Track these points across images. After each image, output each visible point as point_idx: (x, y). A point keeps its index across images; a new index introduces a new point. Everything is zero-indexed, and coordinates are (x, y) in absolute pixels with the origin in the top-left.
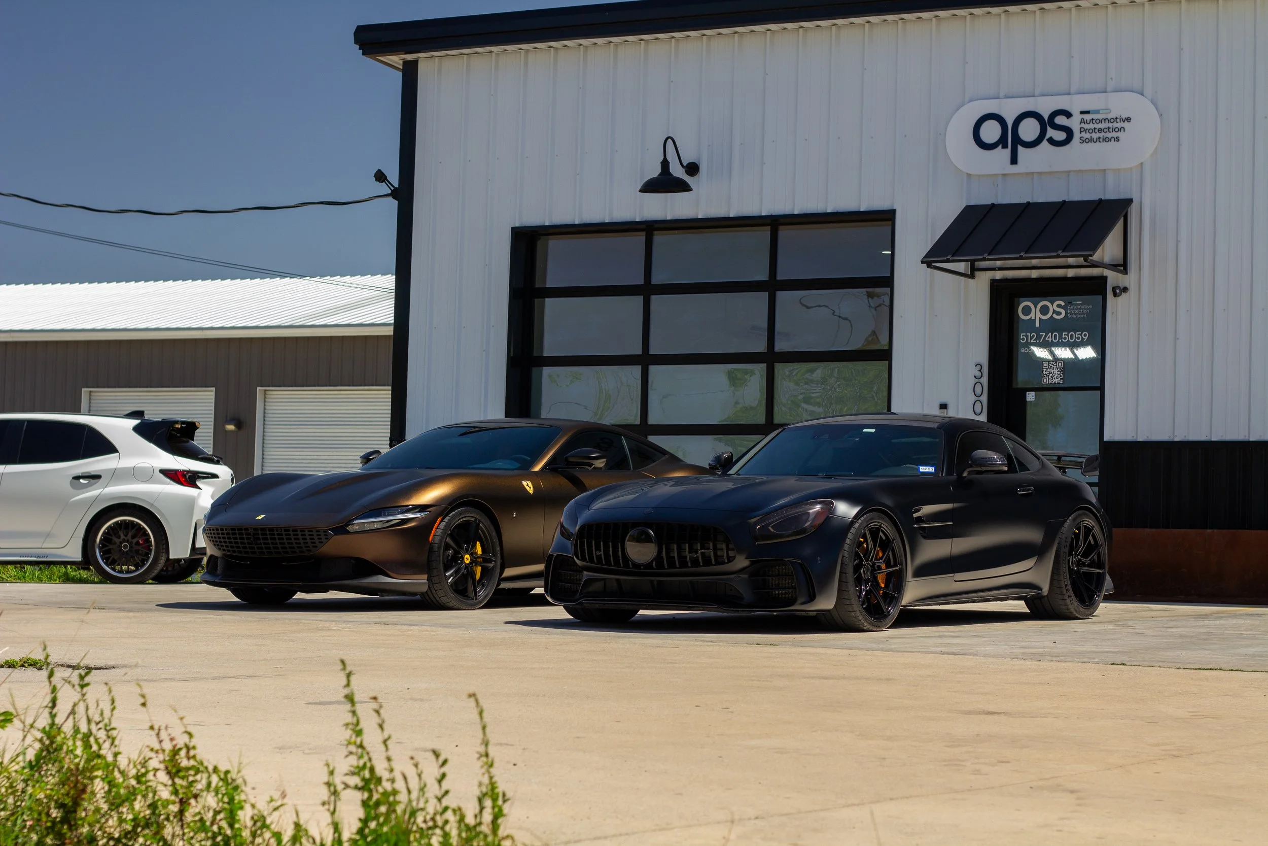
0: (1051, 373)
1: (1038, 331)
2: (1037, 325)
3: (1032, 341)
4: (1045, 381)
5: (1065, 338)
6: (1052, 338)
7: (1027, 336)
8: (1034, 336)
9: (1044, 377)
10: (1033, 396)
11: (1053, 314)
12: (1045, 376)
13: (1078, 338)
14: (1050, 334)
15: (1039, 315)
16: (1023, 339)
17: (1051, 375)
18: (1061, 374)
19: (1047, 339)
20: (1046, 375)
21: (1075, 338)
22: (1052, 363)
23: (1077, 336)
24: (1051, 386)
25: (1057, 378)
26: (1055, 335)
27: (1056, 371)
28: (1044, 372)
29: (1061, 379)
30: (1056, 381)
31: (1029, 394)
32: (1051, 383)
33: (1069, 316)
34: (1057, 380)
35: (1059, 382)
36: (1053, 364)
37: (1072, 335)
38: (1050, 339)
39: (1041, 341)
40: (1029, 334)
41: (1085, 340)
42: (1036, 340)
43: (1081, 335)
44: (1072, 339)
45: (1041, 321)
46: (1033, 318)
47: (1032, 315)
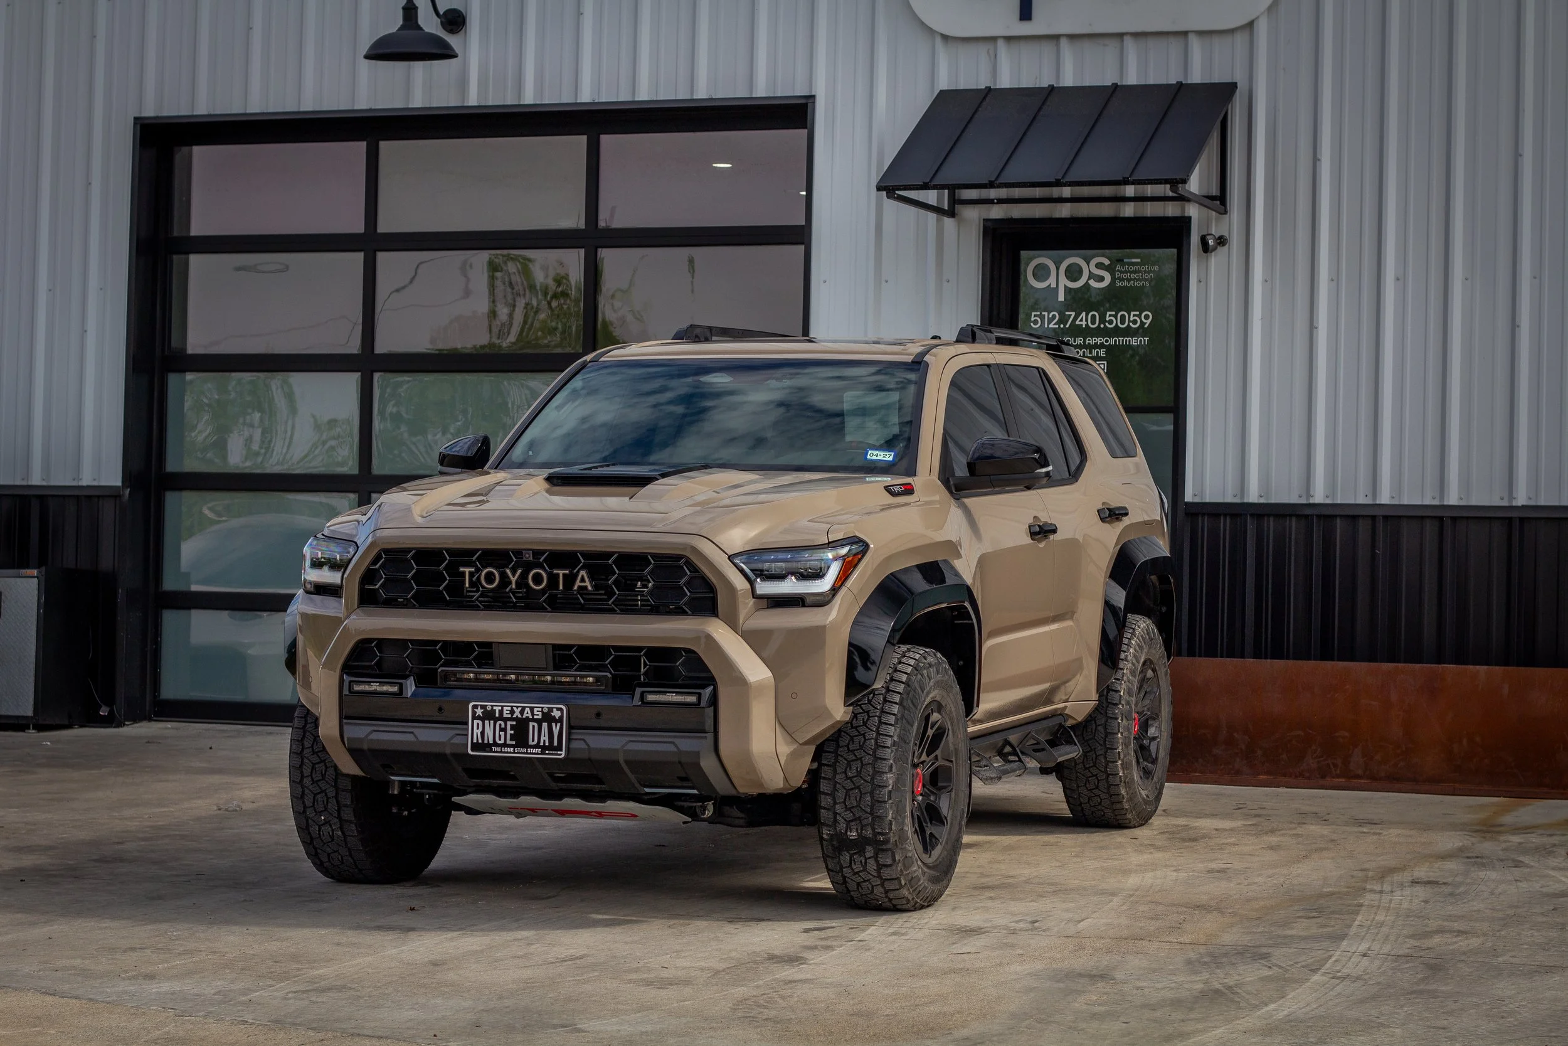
1: (1061, 308)
2: (1061, 298)
3: (1051, 326)
5: (1111, 322)
6: (1087, 320)
7: (1042, 317)
8: (1054, 316)
11: (1089, 279)
13: (1135, 322)
14: (1084, 314)
15: (1064, 282)
16: (1036, 323)
19: (1078, 322)
21: (1129, 321)
23: (1132, 319)
26: (1094, 317)
33: (1118, 284)
37: (1123, 317)
38: (1084, 323)
39: (1067, 326)
40: (1046, 314)
41: (1146, 326)
42: (1058, 323)
43: (1139, 316)
44: (1123, 322)
45: (1068, 290)
46: (1054, 285)
47: (1052, 281)
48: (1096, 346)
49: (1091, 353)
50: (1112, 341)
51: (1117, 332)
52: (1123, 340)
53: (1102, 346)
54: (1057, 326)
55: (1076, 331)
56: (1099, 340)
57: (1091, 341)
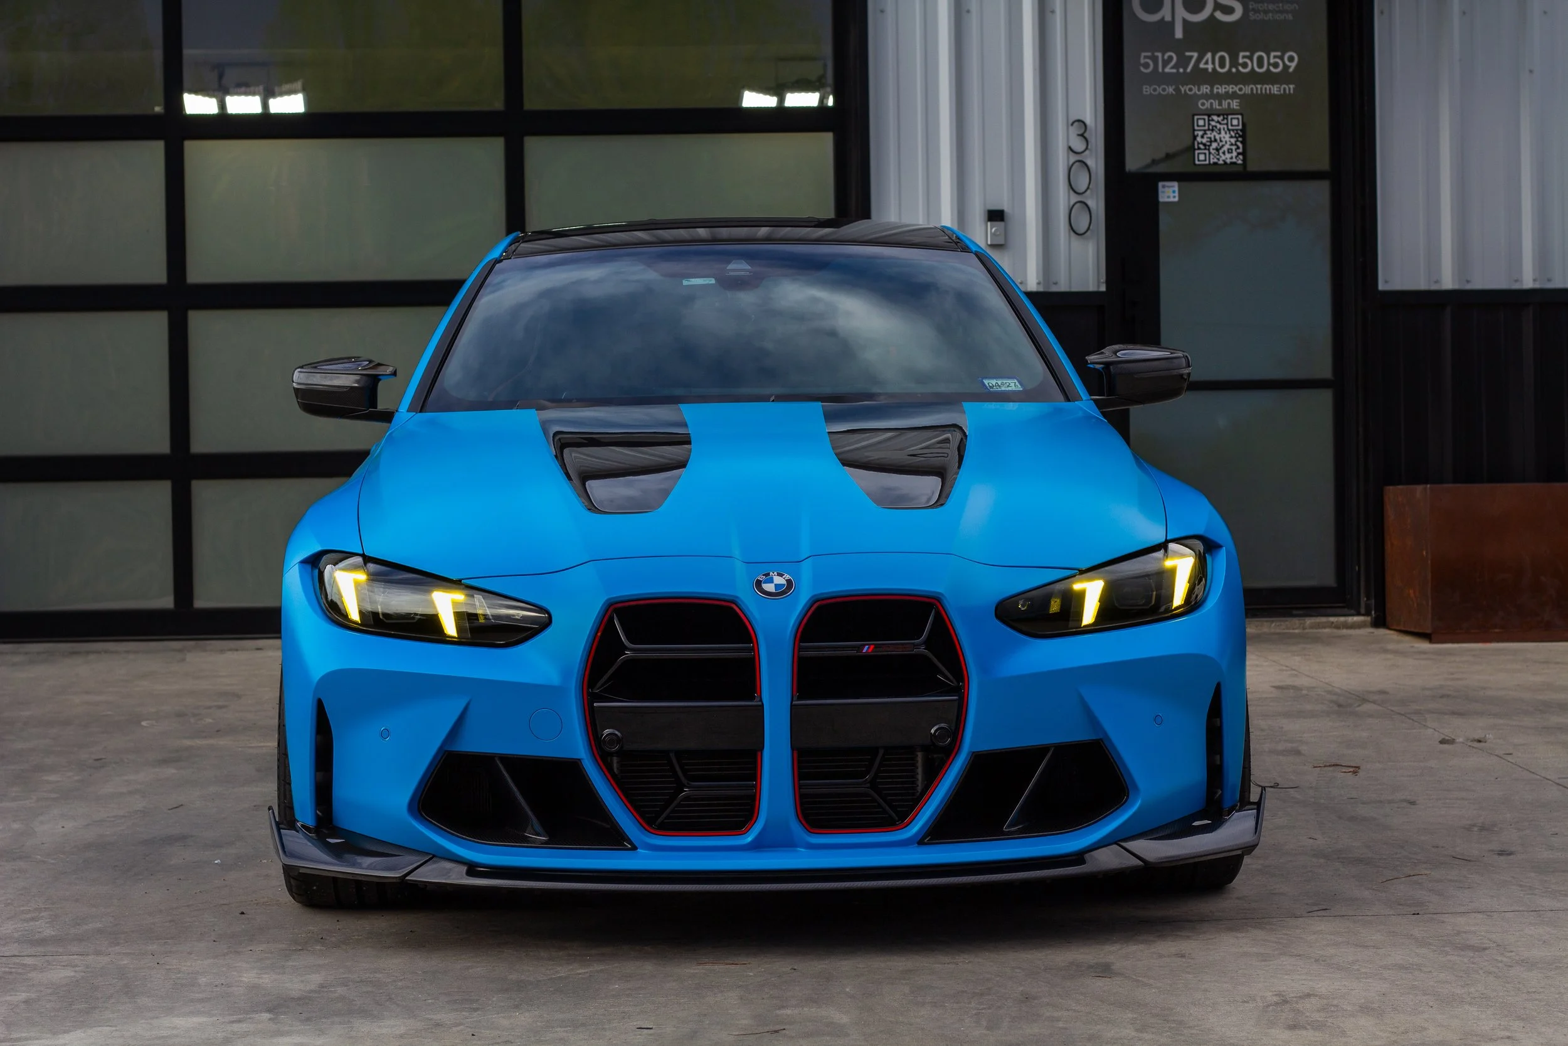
0: (1215, 140)
1: (1180, 47)
2: (1179, 34)
3: (1167, 70)
4: (1202, 157)
5: (1245, 65)
6: (1213, 63)
7: (1155, 59)
8: (1171, 58)
9: (1199, 149)
10: (1174, 192)
11: (1215, 10)
12: (1202, 146)
13: (1276, 65)
14: (1209, 55)
15: (1181, 13)
16: (1146, 66)
17: (1214, 145)
18: (1239, 144)
19: (1202, 66)
20: (1204, 145)
21: (1269, 64)
22: (1215, 118)
23: (1272, 61)
24: (1211, 169)
25: (1230, 151)
26: (1222, 59)
27: (1226, 137)
28: (1199, 139)
29: (1239, 154)
30: (1227, 158)
31: (1164, 187)
32: (1215, 164)
33: (1253, 16)
34: (1228, 156)
35: (1234, 160)
36: (1218, 122)
37: (1260, 59)
38: (1210, 67)
39: (1189, 70)
40: (1159, 55)
41: (1291, 70)
42: (1175, 67)
43: (1282, 58)
44: (1260, 65)
45: (1186, 23)
46: (1168, 18)
47: (1165, 13)
48: (1227, 96)
49: (1220, 104)
50: (1247, 90)
51: (1254, 78)
52: (1261, 89)
53: (1234, 96)
54: (1174, 71)
55: (1200, 77)
56: (1231, 89)
57: (1221, 89)
